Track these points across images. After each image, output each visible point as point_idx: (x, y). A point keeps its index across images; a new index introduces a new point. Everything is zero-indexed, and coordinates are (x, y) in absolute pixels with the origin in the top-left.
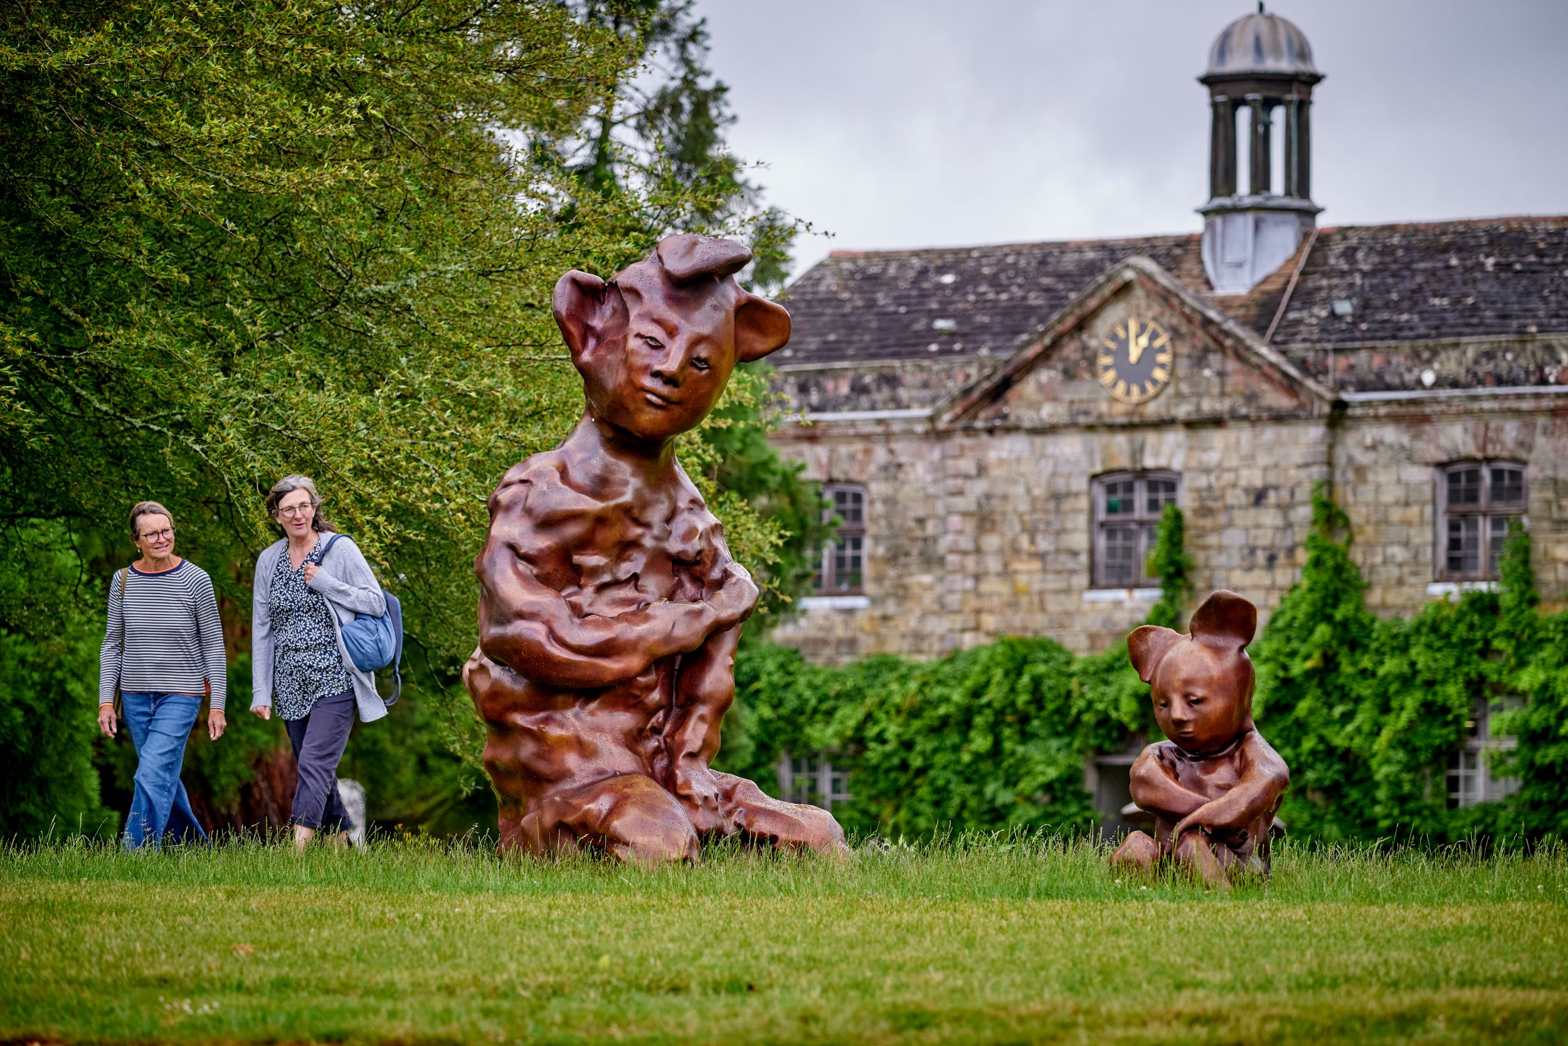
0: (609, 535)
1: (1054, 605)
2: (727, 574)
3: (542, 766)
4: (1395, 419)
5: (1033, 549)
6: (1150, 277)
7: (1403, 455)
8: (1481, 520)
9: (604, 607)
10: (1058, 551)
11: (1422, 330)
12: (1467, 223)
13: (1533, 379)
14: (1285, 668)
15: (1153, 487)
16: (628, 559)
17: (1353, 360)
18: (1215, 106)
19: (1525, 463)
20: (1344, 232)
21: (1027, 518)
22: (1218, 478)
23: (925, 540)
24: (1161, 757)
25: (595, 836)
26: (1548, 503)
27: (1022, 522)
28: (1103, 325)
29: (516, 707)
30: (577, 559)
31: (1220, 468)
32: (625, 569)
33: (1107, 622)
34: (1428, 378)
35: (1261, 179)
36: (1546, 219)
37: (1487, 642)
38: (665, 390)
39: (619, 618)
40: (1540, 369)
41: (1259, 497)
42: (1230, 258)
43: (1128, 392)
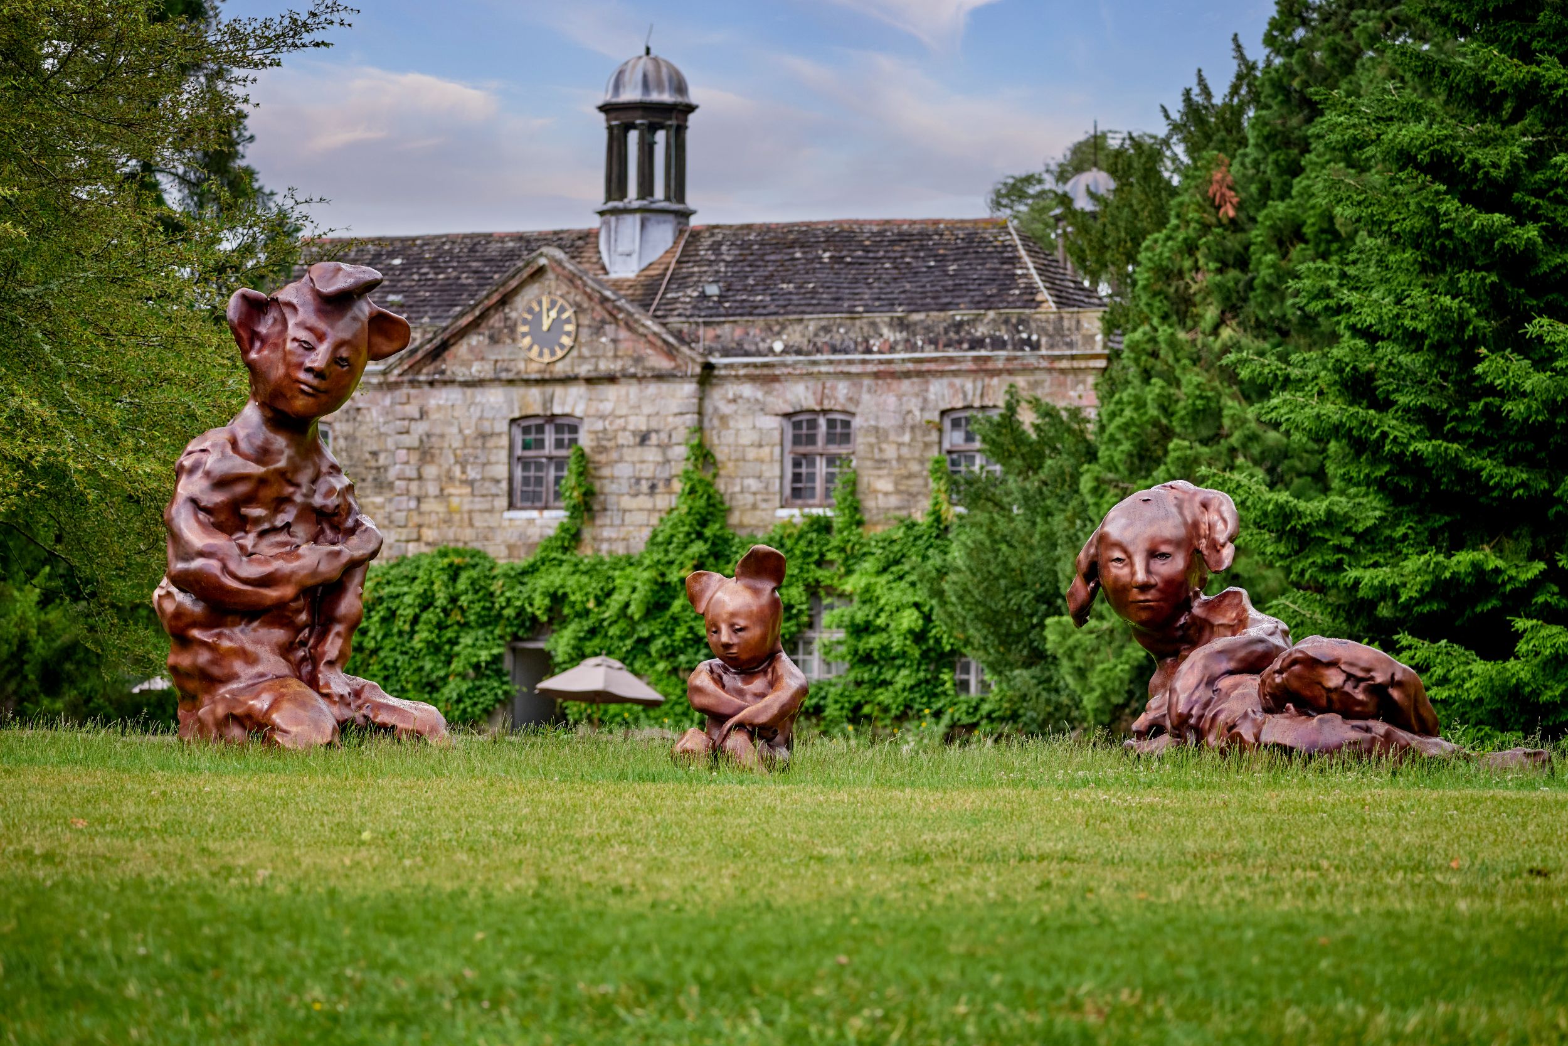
0: (268, 493)
1: (479, 522)
2: (358, 524)
3: (216, 671)
4: (752, 378)
5: (464, 477)
6: (559, 263)
7: (757, 407)
8: (818, 459)
9: (266, 547)
10: (483, 479)
11: (772, 308)
12: (808, 224)
13: (860, 348)
14: (663, 575)
15: (559, 429)
16: (283, 511)
17: (719, 331)
18: (610, 128)
19: (853, 414)
20: (712, 229)
21: (458, 452)
22: (611, 423)
23: (378, 468)
24: (712, 671)
25: (261, 726)
26: (871, 446)
27: (455, 456)
28: (522, 301)
29: (195, 624)
30: (244, 511)
31: (613, 415)
32: (280, 520)
33: (522, 535)
34: (778, 346)
35: (646, 188)
36: (871, 222)
37: (822, 555)
38: (315, 382)
39: (275, 557)
40: (866, 341)
41: (643, 439)
42: (620, 249)
43: (541, 354)
